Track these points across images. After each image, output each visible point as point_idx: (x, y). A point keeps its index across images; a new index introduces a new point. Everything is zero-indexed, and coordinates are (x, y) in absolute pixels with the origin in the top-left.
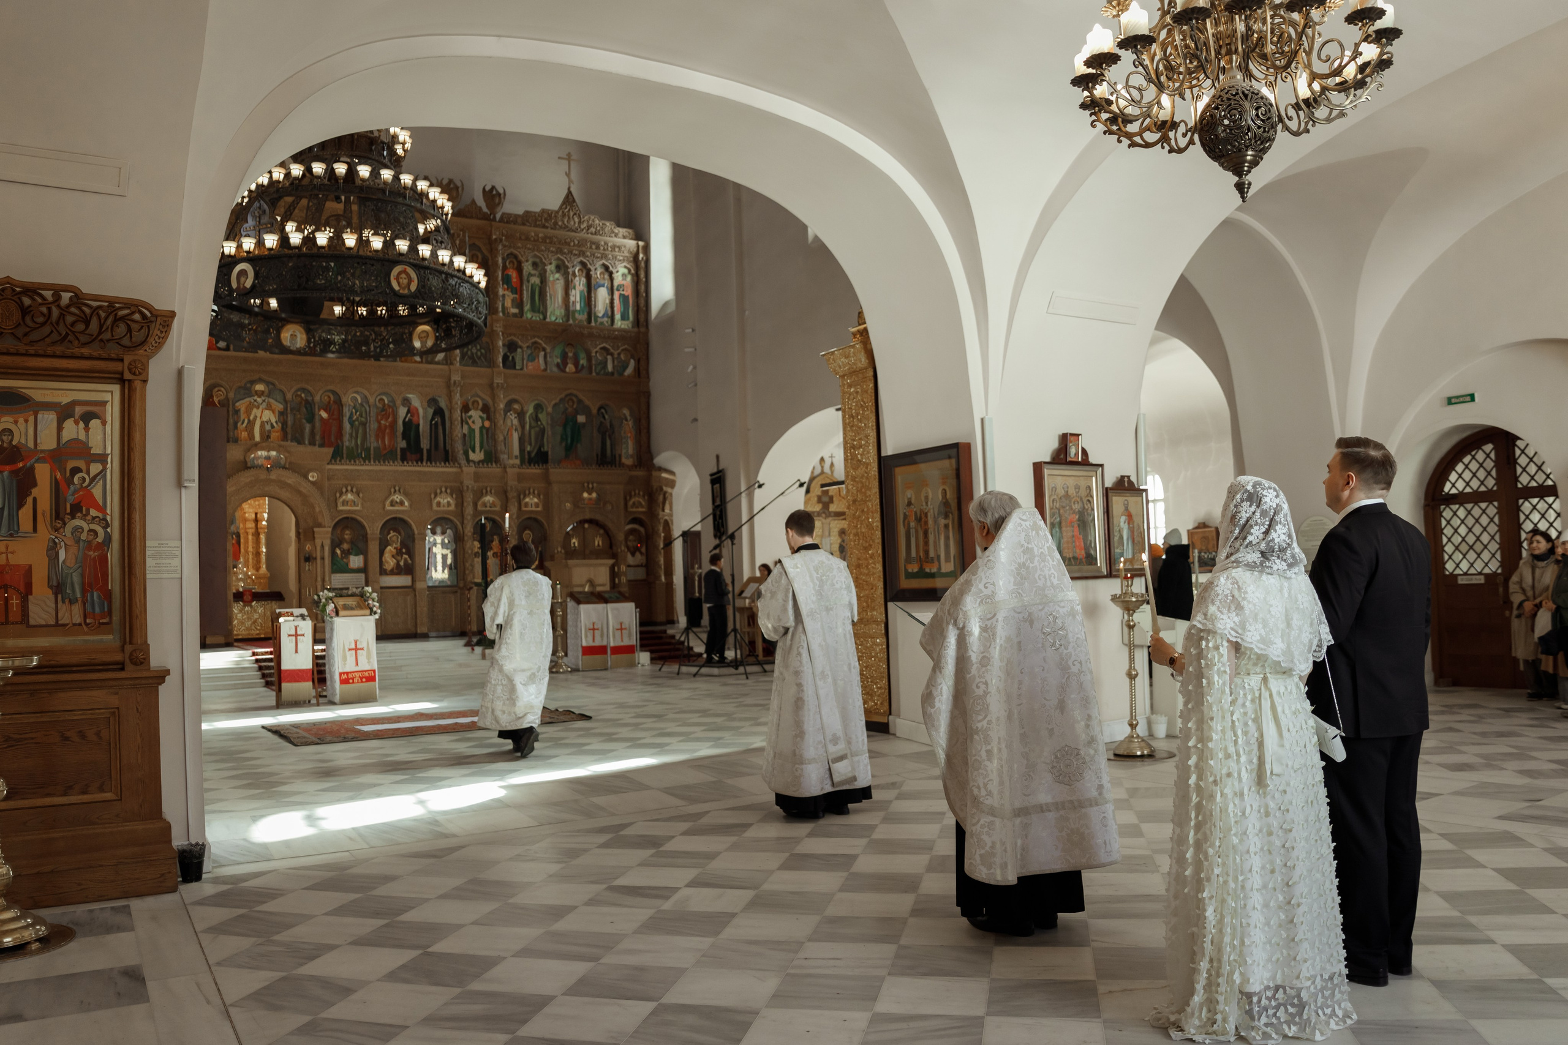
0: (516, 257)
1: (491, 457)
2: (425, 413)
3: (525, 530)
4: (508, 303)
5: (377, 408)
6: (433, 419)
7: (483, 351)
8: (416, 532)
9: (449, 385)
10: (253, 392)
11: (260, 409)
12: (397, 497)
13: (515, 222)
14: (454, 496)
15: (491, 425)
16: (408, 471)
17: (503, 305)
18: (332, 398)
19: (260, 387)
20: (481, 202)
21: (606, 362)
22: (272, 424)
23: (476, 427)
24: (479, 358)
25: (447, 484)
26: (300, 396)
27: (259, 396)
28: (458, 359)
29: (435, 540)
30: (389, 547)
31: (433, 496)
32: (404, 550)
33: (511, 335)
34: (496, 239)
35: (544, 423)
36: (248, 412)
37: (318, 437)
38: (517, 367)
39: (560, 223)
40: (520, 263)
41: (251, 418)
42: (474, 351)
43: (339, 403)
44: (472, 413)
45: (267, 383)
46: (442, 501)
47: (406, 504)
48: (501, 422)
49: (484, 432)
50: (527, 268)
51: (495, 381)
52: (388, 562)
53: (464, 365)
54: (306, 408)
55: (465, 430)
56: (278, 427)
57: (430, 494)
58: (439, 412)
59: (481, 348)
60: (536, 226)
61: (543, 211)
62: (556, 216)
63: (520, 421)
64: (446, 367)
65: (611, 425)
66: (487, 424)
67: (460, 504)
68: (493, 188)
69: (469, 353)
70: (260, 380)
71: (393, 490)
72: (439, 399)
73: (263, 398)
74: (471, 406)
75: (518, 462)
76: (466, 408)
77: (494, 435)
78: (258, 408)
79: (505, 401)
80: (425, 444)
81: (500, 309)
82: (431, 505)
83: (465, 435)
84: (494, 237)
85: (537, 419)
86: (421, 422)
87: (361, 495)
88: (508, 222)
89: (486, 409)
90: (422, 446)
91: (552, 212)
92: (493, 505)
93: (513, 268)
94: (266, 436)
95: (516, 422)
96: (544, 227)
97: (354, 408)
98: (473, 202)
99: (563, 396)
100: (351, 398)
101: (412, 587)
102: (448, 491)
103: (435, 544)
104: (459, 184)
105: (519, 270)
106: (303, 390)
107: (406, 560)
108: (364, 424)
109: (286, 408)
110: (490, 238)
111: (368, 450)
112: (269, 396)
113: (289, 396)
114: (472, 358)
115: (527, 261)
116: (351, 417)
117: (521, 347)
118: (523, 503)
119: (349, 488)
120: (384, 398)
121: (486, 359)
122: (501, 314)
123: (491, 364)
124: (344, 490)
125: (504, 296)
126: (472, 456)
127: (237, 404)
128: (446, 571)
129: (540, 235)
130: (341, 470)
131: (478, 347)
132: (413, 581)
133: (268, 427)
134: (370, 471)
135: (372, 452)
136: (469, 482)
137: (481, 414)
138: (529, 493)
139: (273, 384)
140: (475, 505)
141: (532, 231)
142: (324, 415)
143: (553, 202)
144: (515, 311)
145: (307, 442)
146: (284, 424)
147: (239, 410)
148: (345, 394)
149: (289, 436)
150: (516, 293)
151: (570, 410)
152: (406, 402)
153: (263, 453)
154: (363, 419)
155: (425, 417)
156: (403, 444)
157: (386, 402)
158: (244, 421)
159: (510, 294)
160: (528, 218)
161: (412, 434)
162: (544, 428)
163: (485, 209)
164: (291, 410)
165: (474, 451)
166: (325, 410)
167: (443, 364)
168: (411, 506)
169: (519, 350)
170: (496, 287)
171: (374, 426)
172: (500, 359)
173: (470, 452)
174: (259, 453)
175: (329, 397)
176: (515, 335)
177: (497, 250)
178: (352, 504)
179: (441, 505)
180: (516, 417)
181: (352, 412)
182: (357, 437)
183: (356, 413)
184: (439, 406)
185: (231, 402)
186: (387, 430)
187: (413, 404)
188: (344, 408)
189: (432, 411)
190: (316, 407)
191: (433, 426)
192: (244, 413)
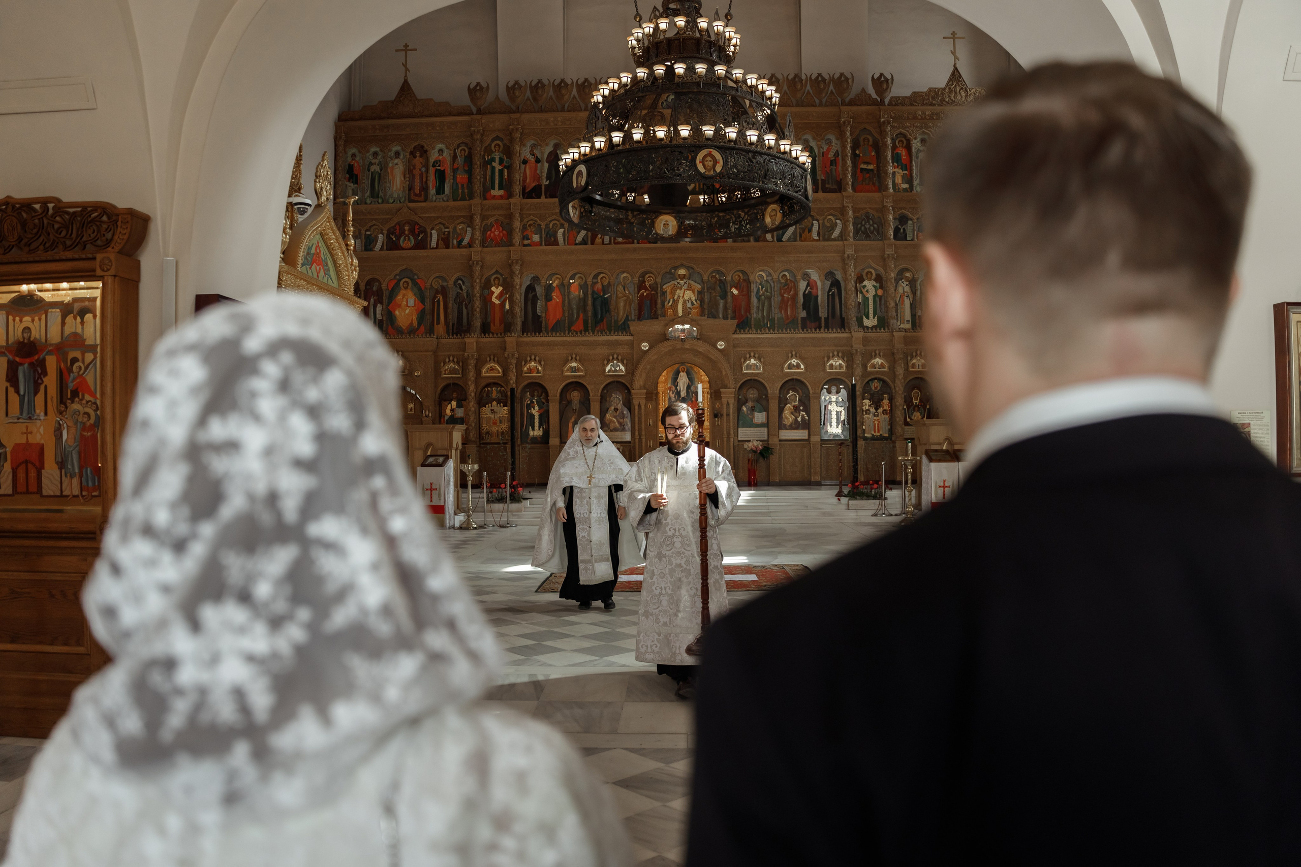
0: (905, 136)
1: (883, 323)
2: (823, 285)
3: (913, 389)
4: (899, 179)
5: (781, 283)
6: (830, 290)
7: (875, 226)
8: (811, 391)
9: (844, 261)
10: (677, 276)
11: (683, 290)
12: (794, 361)
13: (903, 104)
14: (845, 359)
15: (884, 293)
16: (803, 338)
17: (894, 181)
18: (742, 278)
19: (682, 272)
20: (871, 91)
22: (692, 302)
23: (870, 296)
24: (872, 233)
25: (839, 348)
26: (715, 277)
27: (682, 280)
28: (851, 235)
29: (830, 398)
30: (788, 405)
31: (826, 359)
32: (801, 408)
33: (901, 208)
34: (884, 122)
36: (673, 292)
37: (730, 312)
38: (908, 239)
39: (947, 100)
40: (908, 141)
41: (676, 298)
42: (867, 226)
43: (748, 282)
44: (866, 283)
45: (688, 268)
46: (834, 363)
47: (802, 367)
48: (893, 290)
49: (878, 299)
50: (916, 145)
51: (887, 253)
52: (787, 418)
53: (857, 240)
54: (720, 287)
55: (860, 299)
56: (697, 304)
57: (824, 357)
58: (836, 284)
59: (873, 223)
60: (923, 105)
61: (930, 90)
62: (942, 94)
63: (911, 287)
64: (840, 243)
66: (880, 292)
67: (850, 366)
68: (882, 75)
69: (863, 228)
70: (682, 266)
71: (790, 355)
72: (835, 272)
73: (685, 281)
74: (865, 277)
75: (909, 326)
76: (860, 279)
77: (886, 302)
78: (681, 289)
79: (897, 270)
80: (823, 313)
81: (890, 186)
82: (825, 368)
83: (859, 303)
84: (882, 120)
86: (820, 293)
87: (762, 360)
88: (896, 105)
89: (879, 279)
90: (820, 315)
91: (939, 89)
92: (882, 366)
93: (902, 147)
94: (686, 312)
95: (907, 289)
96: (932, 105)
97: (761, 284)
98: (863, 90)
100: (759, 275)
101: (808, 440)
102: (840, 355)
103: (830, 402)
104: (849, 76)
105: (909, 148)
106: (718, 272)
107: (803, 416)
108: (769, 298)
109: (703, 288)
110: (879, 122)
111: (772, 321)
112: (689, 278)
113: (705, 278)
114: (865, 232)
115: (916, 139)
116: (758, 292)
117: (911, 220)
118: (910, 365)
119: (752, 354)
120: (786, 273)
121: (878, 233)
122: (891, 190)
123: (883, 236)
124: (748, 356)
125: (894, 173)
126: (867, 322)
127: (664, 287)
128: (840, 426)
129: (927, 113)
130: (745, 338)
131: (871, 222)
132: (809, 435)
133: (689, 305)
134: (770, 339)
135: (776, 322)
136: (858, 346)
137: (874, 283)
138: (917, 355)
139: (693, 268)
140: (865, 366)
141: (919, 110)
142: (735, 292)
143: (941, 80)
144: (906, 186)
145: (721, 316)
146: (702, 301)
147: (666, 292)
148: (752, 273)
149: (706, 312)
150: (906, 170)
152: (806, 276)
153: (680, 327)
154: (768, 294)
155: (823, 289)
156: (803, 314)
157: (789, 278)
158: (670, 300)
159: (901, 171)
160: (916, 98)
161: (812, 304)
163: (874, 96)
164: (707, 289)
165: (868, 318)
166: (736, 288)
167: (838, 241)
168: (806, 368)
169: (910, 222)
170: (886, 166)
171: (776, 299)
172: (891, 233)
173: (864, 318)
174: (676, 326)
175: (739, 276)
176: (905, 208)
177: (885, 131)
178: (755, 368)
179: (834, 367)
180: (907, 285)
181: (759, 288)
182: (763, 310)
183: (762, 288)
184: (835, 278)
185: (659, 286)
186: (788, 302)
187: (812, 278)
188: (752, 285)
189: (829, 283)
190: (729, 285)
191: (830, 296)
192: (670, 294)
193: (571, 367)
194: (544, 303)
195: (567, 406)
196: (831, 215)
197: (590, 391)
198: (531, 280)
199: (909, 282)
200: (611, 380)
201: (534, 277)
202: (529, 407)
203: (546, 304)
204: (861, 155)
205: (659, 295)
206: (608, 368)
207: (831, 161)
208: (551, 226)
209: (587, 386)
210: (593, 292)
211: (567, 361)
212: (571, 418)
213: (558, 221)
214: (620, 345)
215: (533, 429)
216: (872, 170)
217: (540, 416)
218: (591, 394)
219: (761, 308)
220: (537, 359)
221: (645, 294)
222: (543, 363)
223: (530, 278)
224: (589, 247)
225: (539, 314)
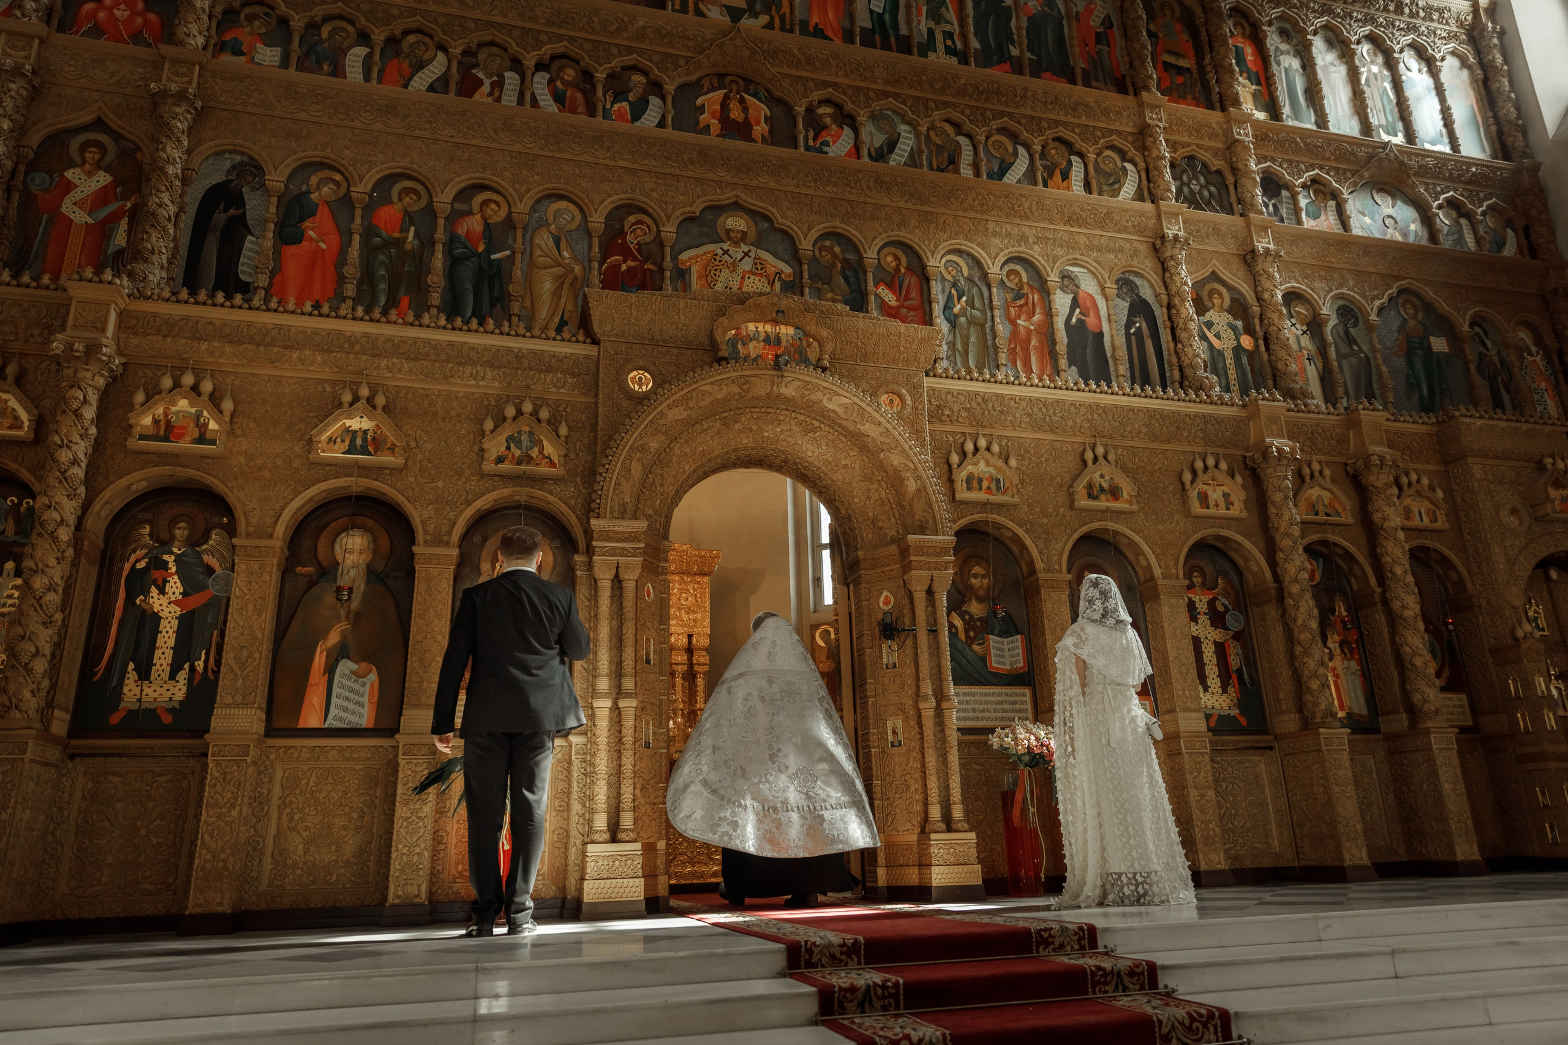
0: (1245, 15)
2: (1112, 308)
5: (1007, 290)
6: (1129, 324)
9: (1160, 253)
10: (721, 232)
11: (738, 273)
12: (1102, 476)
14: (1238, 480)
15: (1257, 345)
16: (1120, 408)
18: (904, 263)
19: (736, 223)
21: (1461, 230)
23: (1228, 350)
25: (1219, 448)
26: (830, 249)
27: (736, 243)
31: (1187, 477)
35: (1365, 348)
36: (709, 275)
40: (1255, 26)
44: (1212, 316)
45: (756, 215)
46: (1210, 491)
48: (1284, 333)
49: (1245, 359)
50: (1272, 36)
54: (846, 279)
55: (1206, 353)
57: (1181, 474)
58: (1141, 310)
63: (1313, 336)
64: (1146, 206)
65: (1502, 362)
66: (1247, 342)
70: (737, 206)
71: (1089, 456)
72: (1138, 281)
73: (745, 248)
74: (1208, 304)
76: (1196, 305)
77: (1269, 363)
78: (734, 269)
79: (1282, 291)
81: (1241, 99)
82: (1185, 501)
85: (1350, 340)
86: (1105, 328)
87: (1012, 464)
89: (1239, 308)
92: (1333, 508)
93: (1244, 36)
95: (1307, 342)
97: (954, 285)
99: (1393, 290)
100: (947, 262)
102: (1223, 465)
103: (1195, 617)
105: (1257, 42)
106: (840, 236)
108: (979, 324)
109: (799, 274)
112: (757, 244)
113: (806, 245)
116: (947, 307)
117: (1290, 185)
119: (981, 444)
120: (1019, 268)
123: (1242, 207)
124: (969, 448)
127: (684, 256)
130: (960, 393)
131: (1202, 180)
134: (1031, 401)
137: (1231, 318)
139: (767, 218)
142: (890, 294)
144: (1264, 116)
147: (688, 270)
148: (931, 254)
150: (1259, 84)
151: (1411, 323)
152: (1068, 281)
153: (761, 328)
154: (978, 313)
155: (1112, 318)
157: (1025, 280)
162: (1367, 357)
164: (812, 279)
166: (890, 286)
167: (1141, 204)
169: (1285, 193)
171: (1003, 329)
172: (1259, 202)
175: (897, 258)
176: (1275, 160)
178: (993, 486)
179: (1212, 503)
180: (1305, 332)
181: (950, 295)
182: (967, 352)
183: (959, 298)
184: (1138, 295)
185: (668, 250)
186: (1029, 341)
187: (1082, 286)
188: (933, 283)
189: (1127, 305)
190: (870, 276)
191: (1133, 338)
192: (699, 278)
193: (347, 430)
194: (269, 243)
195: (312, 584)
196: (1112, 147)
197: (417, 524)
198: (229, 172)
199: (1307, 325)
200: (503, 493)
201: (241, 164)
202: (139, 582)
203: (277, 254)
204: (1161, 35)
205: (668, 274)
206: (495, 446)
207: (1097, 34)
208: (325, 32)
209: (410, 509)
210: (452, 240)
211: (331, 407)
212: (324, 633)
213: (352, 22)
214: (549, 370)
215: (144, 673)
216: (1188, 70)
217: (187, 624)
218: (420, 536)
219: (959, 346)
220: (207, 386)
221: (624, 267)
222: (228, 405)
223: (228, 165)
224: (451, 98)
225: (244, 278)
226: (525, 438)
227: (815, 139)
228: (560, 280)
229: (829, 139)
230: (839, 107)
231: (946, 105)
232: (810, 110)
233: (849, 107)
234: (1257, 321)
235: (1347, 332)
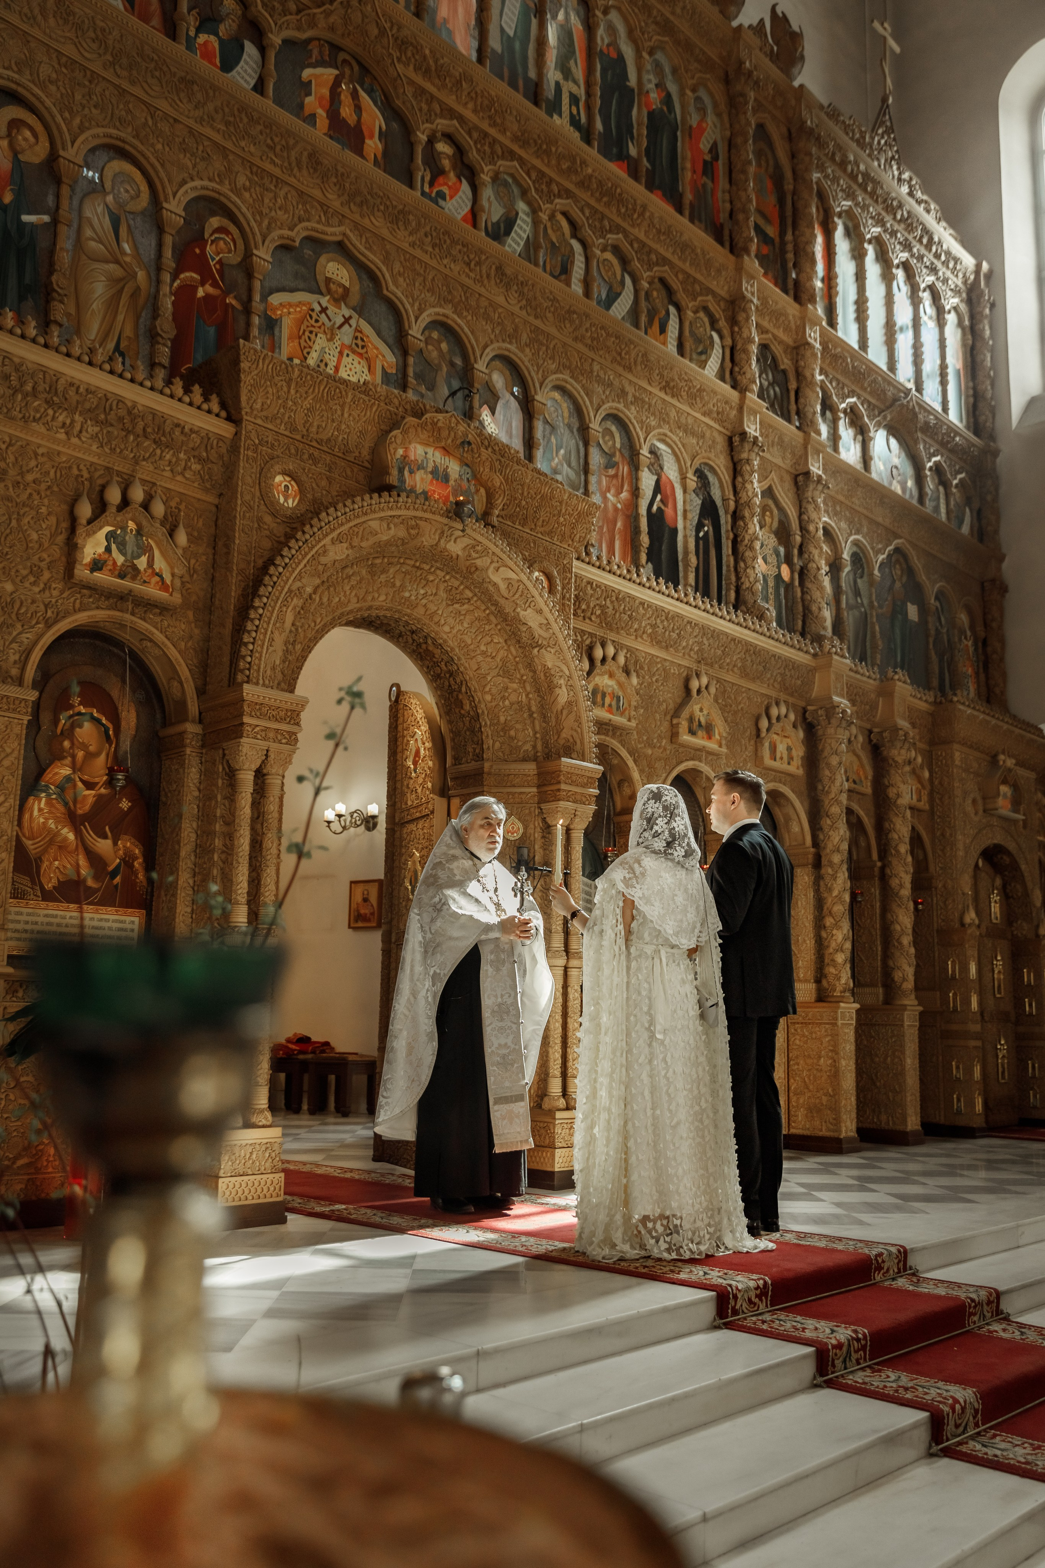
5: (601, 451)
6: (699, 526)
9: (732, 446)
10: (321, 279)
12: (701, 710)
14: (800, 734)
15: (793, 577)
18: (511, 387)
19: (338, 271)
21: (939, 497)
26: (438, 345)
27: (336, 303)
34: (810, 129)
35: (866, 602)
36: (303, 338)
39: (875, 163)
40: (828, 212)
44: (763, 535)
46: (778, 742)
49: (782, 591)
51: (811, 467)
54: (452, 387)
57: (757, 719)
58: (710, 510)
62: (870, 144)
65: (949, 641)
66: (786, 572)
67: (808, 759)
68: (785, 18)
70: (342, 249)
71: (694, 686)
72: (714, 479)
73: (346, 312)
77: (805, 602)
78: (331, 332)
84: (808, 123)
85: (857, 591)
86: (680, 526)
87: (634, 681)
89: (784, 533)
97: (555, 431)
98: (763, 25)
100: (549, 400)
102: (792, 716)
106: (448, 331)
109: (403, 369)
110: (791, 123)
119: (610, 653)
120: (615, 429)
127: (275, 299)
129: (861, 166)
136: (841, 701)
137: (773, 545)
139: (375, 278)
141: (851, 151)
142: (492, 424)
147: (280, 321)
151: (898, 585)
152: (655, 459)
153: (428, 454)
155: (687, 514)
157: (619, 445)
162: (865, 612)
164: (415, 380)
166: (494, 416)
168: (724, 742)
174: (419, 450)
181: (550, 443)
183: (558, 450)
184: (710, 496)
185: (257, 284)
186: (615, 521)
187: (665, 468)
189: (700, 502)
190: (475, 395)
191: (701, 542)
192: (290, 338)
205: (256, 320)
206: (92, 544)
207: (705, 162)
214: (170, 443)
216: (772, 241)
221: (201, 293)
226: (130, 539)
227: (431, 184)
228: (118, 285)
229: (445, 189)
230: (460, 151)
231: (568, 194)
232: (431, 142)
233: (474, 155)
234: (796, 552)
235: (855, 582)
